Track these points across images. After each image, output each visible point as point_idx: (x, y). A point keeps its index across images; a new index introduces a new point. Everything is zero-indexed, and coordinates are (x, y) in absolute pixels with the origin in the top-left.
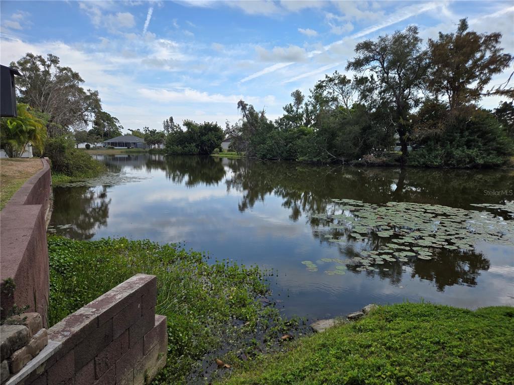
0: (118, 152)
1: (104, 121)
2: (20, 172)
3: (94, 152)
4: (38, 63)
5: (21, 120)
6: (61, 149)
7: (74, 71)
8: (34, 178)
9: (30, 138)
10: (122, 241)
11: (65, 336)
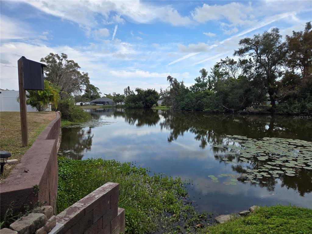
0: (98, 107)
1: (91, 90)
2: (44, 120)
3: (85, 107)
4: (56, 58)
5: (46, 90)
6: (67, 106)
7: (75, 62)
8: (52, 124)
9: (50, 100)
10: (99, 160)
11: (66, 220)
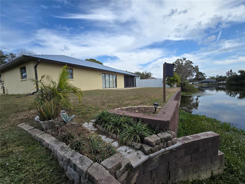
0: (204, 85)
1: (199, 75)
2: (173, 91)
3: (195, 85)
4: (180, 61)
5: (174, 77)
6: (184, 84)
7: (190, 61)
8: (176, 93)
9: (176, 82)
10: (203, 116)
11: (182, 143)
